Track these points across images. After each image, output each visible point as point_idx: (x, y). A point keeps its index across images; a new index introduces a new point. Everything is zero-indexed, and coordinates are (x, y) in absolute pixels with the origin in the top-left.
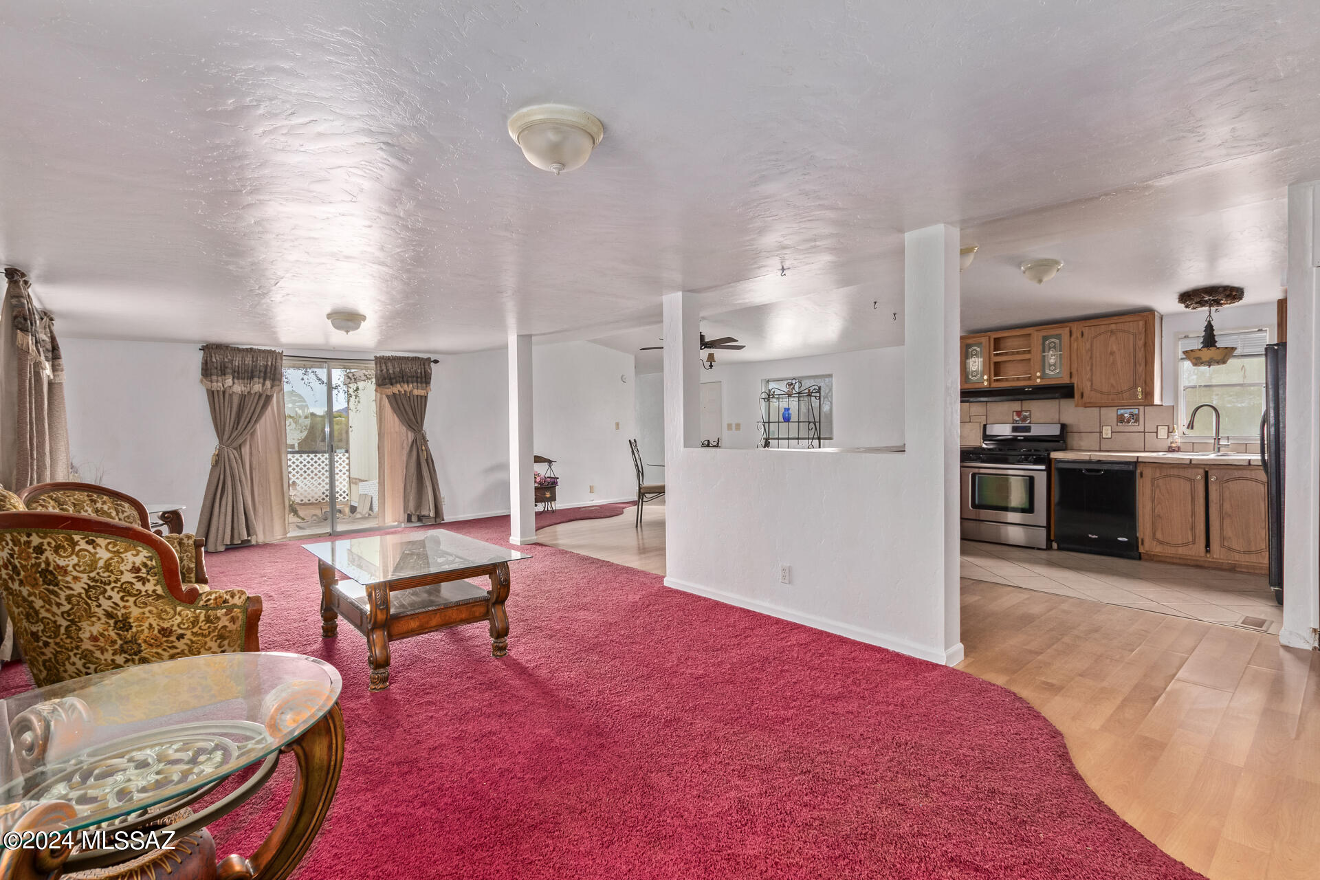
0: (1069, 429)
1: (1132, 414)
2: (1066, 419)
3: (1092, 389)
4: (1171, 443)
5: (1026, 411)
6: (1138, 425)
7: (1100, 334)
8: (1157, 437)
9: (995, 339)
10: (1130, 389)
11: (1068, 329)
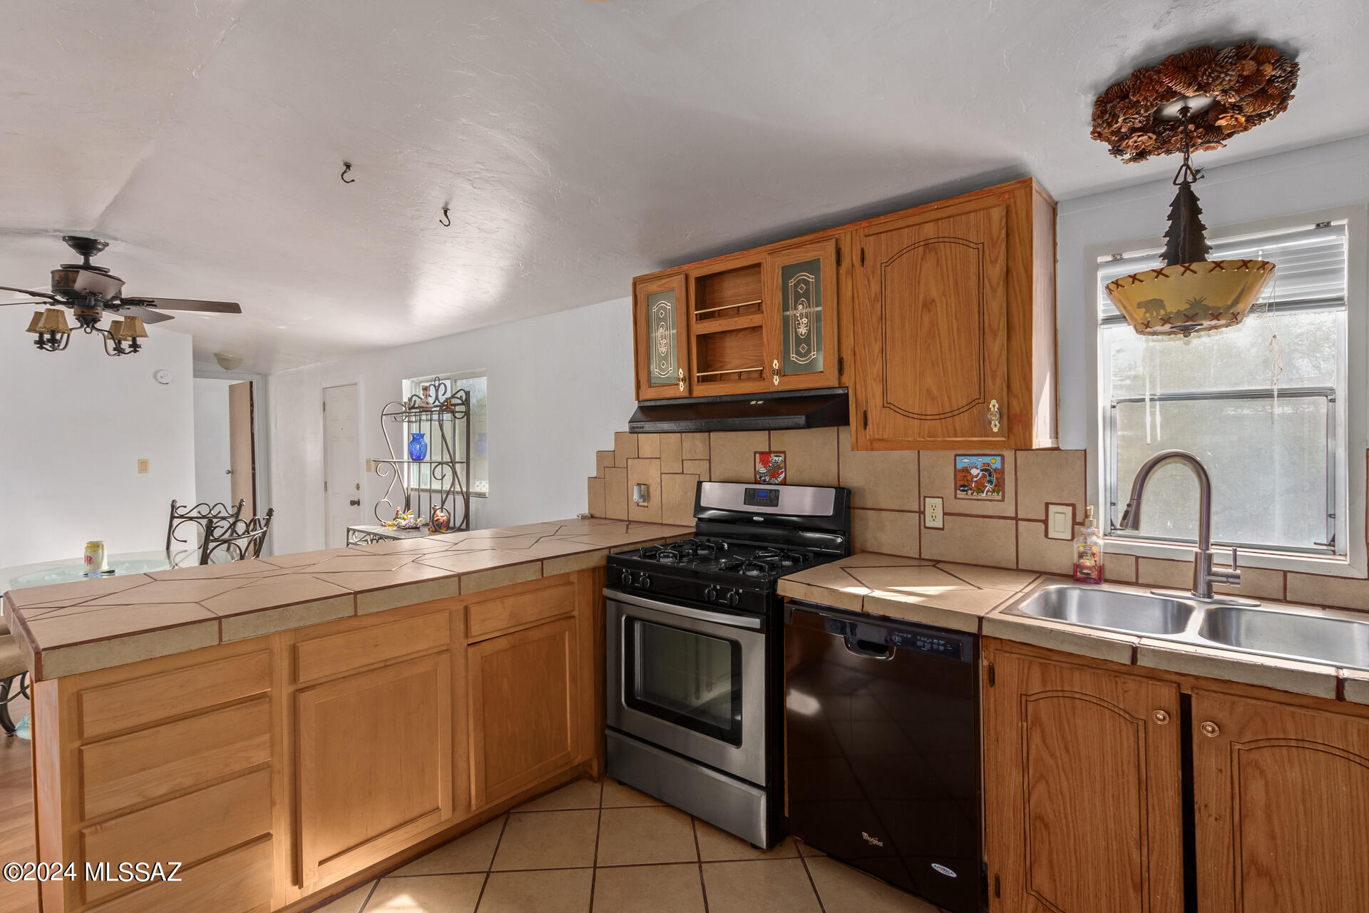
0: (857, 501)
1: (987, 470)
2: (853, 477)
3: (887, 405)
4: (1081, 556)
5: (778, 453)
6: (1003, 500)
7: (900, 254)
8: (1046, 535)
9: (700, 280)
10: (971, 404)
11: (832, 244)
